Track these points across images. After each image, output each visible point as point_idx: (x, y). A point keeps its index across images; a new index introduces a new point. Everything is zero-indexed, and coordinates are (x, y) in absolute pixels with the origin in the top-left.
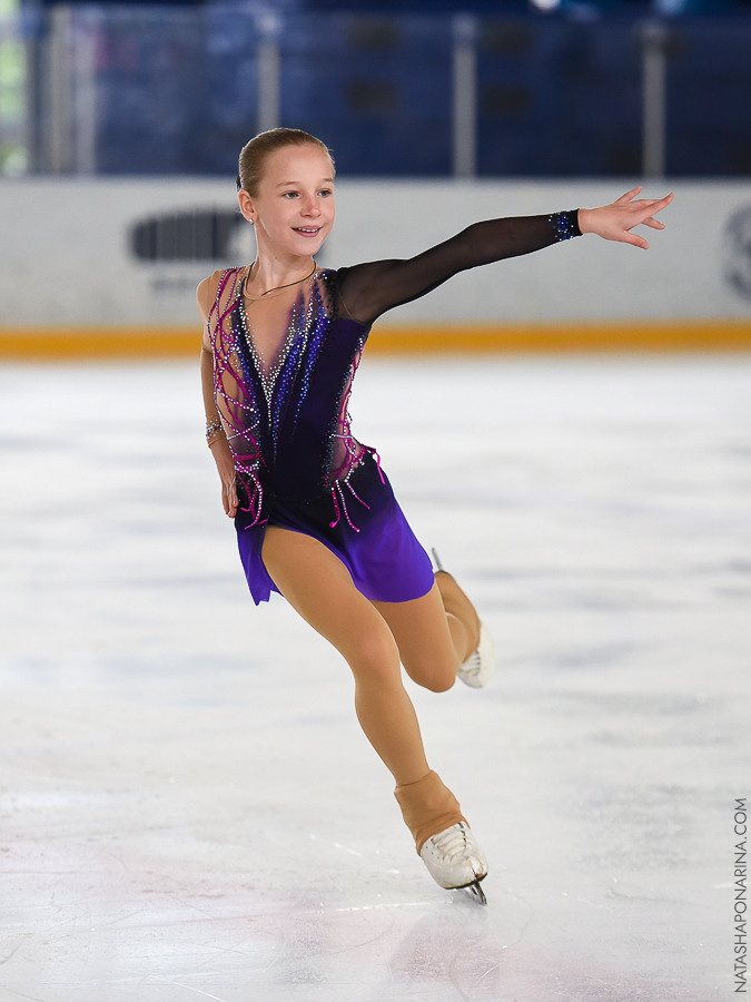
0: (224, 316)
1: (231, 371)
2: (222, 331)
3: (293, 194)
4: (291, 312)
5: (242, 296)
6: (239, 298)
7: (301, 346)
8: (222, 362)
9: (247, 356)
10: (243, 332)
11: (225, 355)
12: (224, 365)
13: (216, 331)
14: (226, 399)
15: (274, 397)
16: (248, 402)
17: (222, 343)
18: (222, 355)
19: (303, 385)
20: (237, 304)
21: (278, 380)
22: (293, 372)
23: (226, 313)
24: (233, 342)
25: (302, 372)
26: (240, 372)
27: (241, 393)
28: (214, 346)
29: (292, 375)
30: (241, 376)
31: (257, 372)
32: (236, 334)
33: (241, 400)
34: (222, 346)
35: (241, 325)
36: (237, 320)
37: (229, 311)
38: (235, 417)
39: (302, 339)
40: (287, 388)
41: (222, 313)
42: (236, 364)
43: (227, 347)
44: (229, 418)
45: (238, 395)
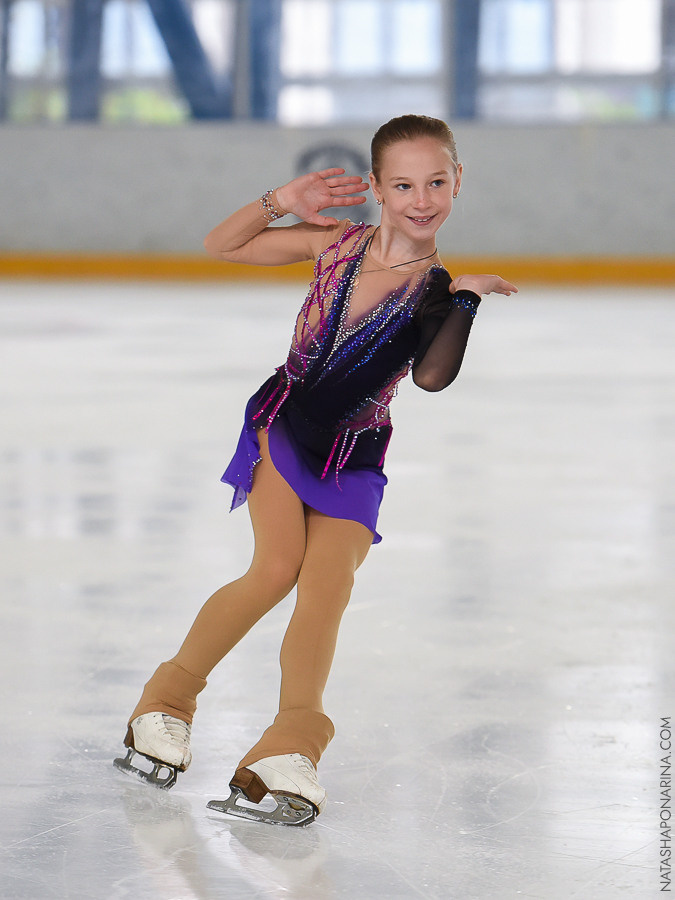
0: (341, 261)
1: (321, 306)
2: (333, 272)
4: (391, 294)
5: (362, 253)
6: (360, 254)
7: (381, 324)
8: (319, 297)
9: (340, 305)
10: (349, 284)
11: (324, 292)
13: (328, 269)
14: (305, 324)
15: (340, 348)
16: (320, 337)
17: (328, 282)
18: (322, 291)
19: (368, 354)
20: (357, 257)
21: (351, 338)
22: (365, 338)
23: (344, 260)
24: (337, 287)
25: (371, 344)
26: (327, 313)
28: (321, 280)
29: (363, 341)
30: (326, 316)
31: (340, 321)
32: (342, 281)
33: (315, 332)
34: (326, 284)
35: (351, 277)
36: (350, 271)
37: (347, 260)
38: (303, 341)
39: (384, 319)
40: (355, 348)
41: (341, 257)
42: (328, 303)
43: (329, 287)
44: (300, 339)
45: (316, 327)
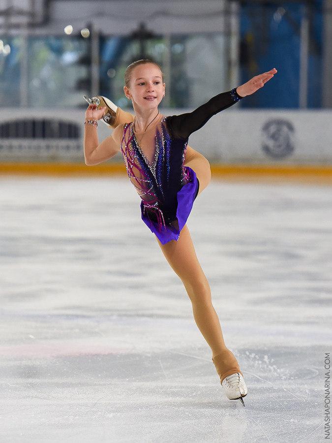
1: (135, 165)
2: (128, 150)
3: (143, 84)
4: (156, 139)
5: (134, 134)
6: (133, 135)
7: (163, 152)
9: (141, 159)
10: (138, 149)
11: (132, 159)
12: (132, 164)
13: (126, 150)
14: (136, 179)
15: (157, 174)
16: (146, 178)
17: (130, 155)
18: (130, 160)
19: (168, 167)
20: (132, 138)
21: (157, 167)
22: (162, 163)
23: (129, 142)
24: (135, 154)
25: (166, 162)
26: (140, 166)
27: (142, 175)
28: (127, 156)
30: (140, 168)
31: (147, 165)
32: (135, 150)
33: (143, 178)
35: (136, 146)
36: (134, 144)
38: (142, 186)
39: (162, 150)
40: (161, 169)
41: (127, 142)
42: (137, 163)
43: (132, 156)
44: (140, 187)
45: (141, 176)
